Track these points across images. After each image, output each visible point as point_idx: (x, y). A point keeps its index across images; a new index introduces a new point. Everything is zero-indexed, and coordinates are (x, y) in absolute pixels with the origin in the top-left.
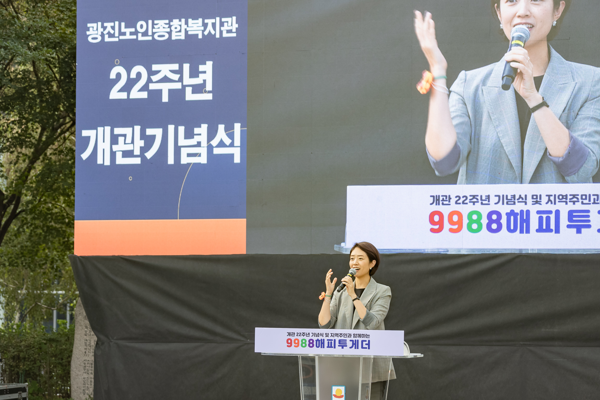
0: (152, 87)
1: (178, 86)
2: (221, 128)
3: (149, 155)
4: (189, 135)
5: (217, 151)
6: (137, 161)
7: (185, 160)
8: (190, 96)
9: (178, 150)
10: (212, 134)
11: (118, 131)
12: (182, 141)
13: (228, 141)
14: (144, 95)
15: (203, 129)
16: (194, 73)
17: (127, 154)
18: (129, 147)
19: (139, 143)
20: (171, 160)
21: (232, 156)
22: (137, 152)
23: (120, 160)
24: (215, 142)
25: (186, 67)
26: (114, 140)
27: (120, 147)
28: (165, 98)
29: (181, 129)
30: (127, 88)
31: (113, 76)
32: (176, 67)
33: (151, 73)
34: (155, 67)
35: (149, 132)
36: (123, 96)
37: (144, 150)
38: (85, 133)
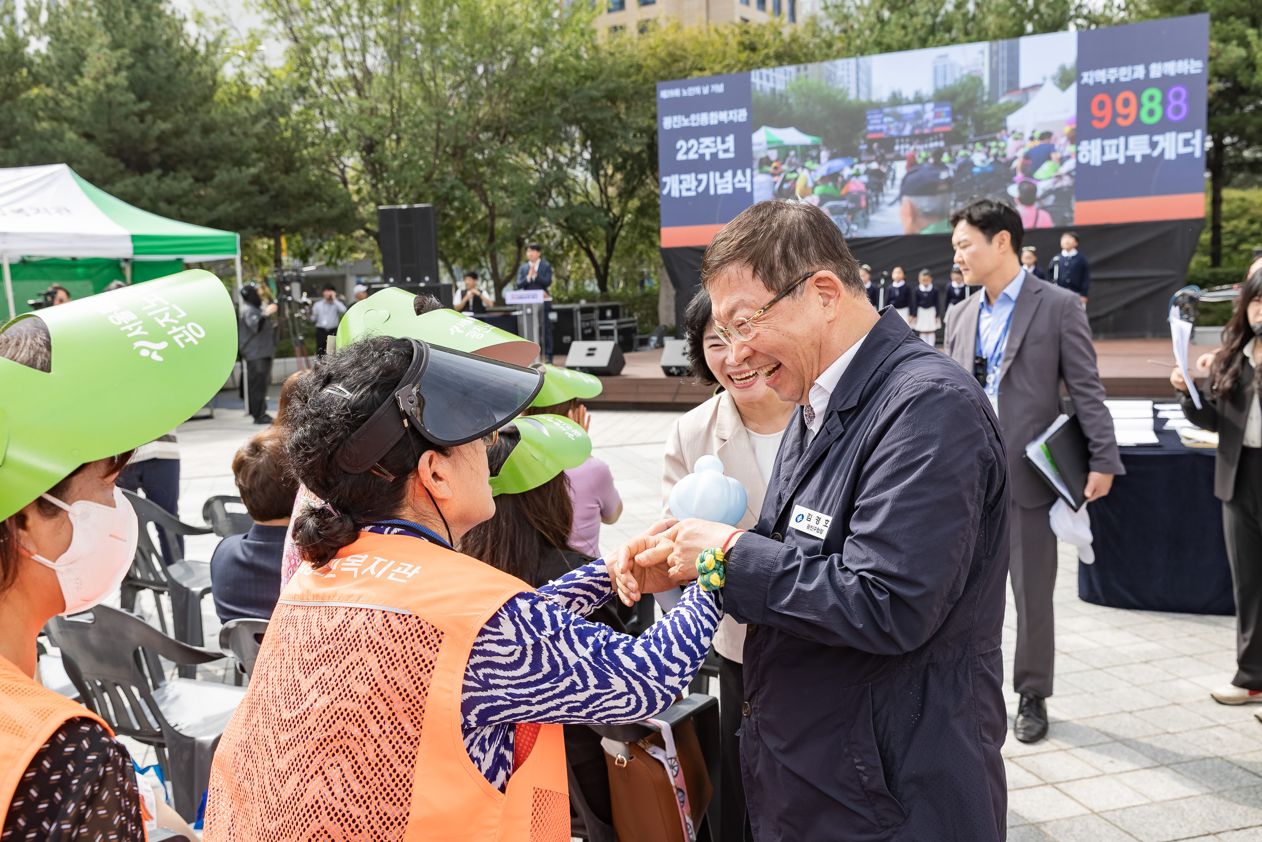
0: (701, 151)
1: (714, 150)
2: (739, 172)
3: (701, 189)
4: (722, 177)
5: (738, 186)
6: (693, 193)
7: (720, 192)
8: (722, 155)
9: (716, 186)
10: (734, 175)
11: (683, 177)
12: (718, 181)
13: (743, 179)
14: (696, 157)
15: (729, 174)
16: (723, 142)
17: (688, 190)
18: (688, 186)
19: (695, 183)
20: (712, 192)
21: (745, 189)
22: (693, 188)
23: (685, 194)
24: (736, 180)
25: (719, 139)
26: (681, 182)
27: (685, 186)
28: (708, 157)
29: (718, 174)
30: (687, 153)
31: (678, 145)
32: (712, 139)
33: (699, 143)
34: (702, 140)
35: (700, 176)
36: (684, 158)
37: (697, 187)
38: (665, 179)
